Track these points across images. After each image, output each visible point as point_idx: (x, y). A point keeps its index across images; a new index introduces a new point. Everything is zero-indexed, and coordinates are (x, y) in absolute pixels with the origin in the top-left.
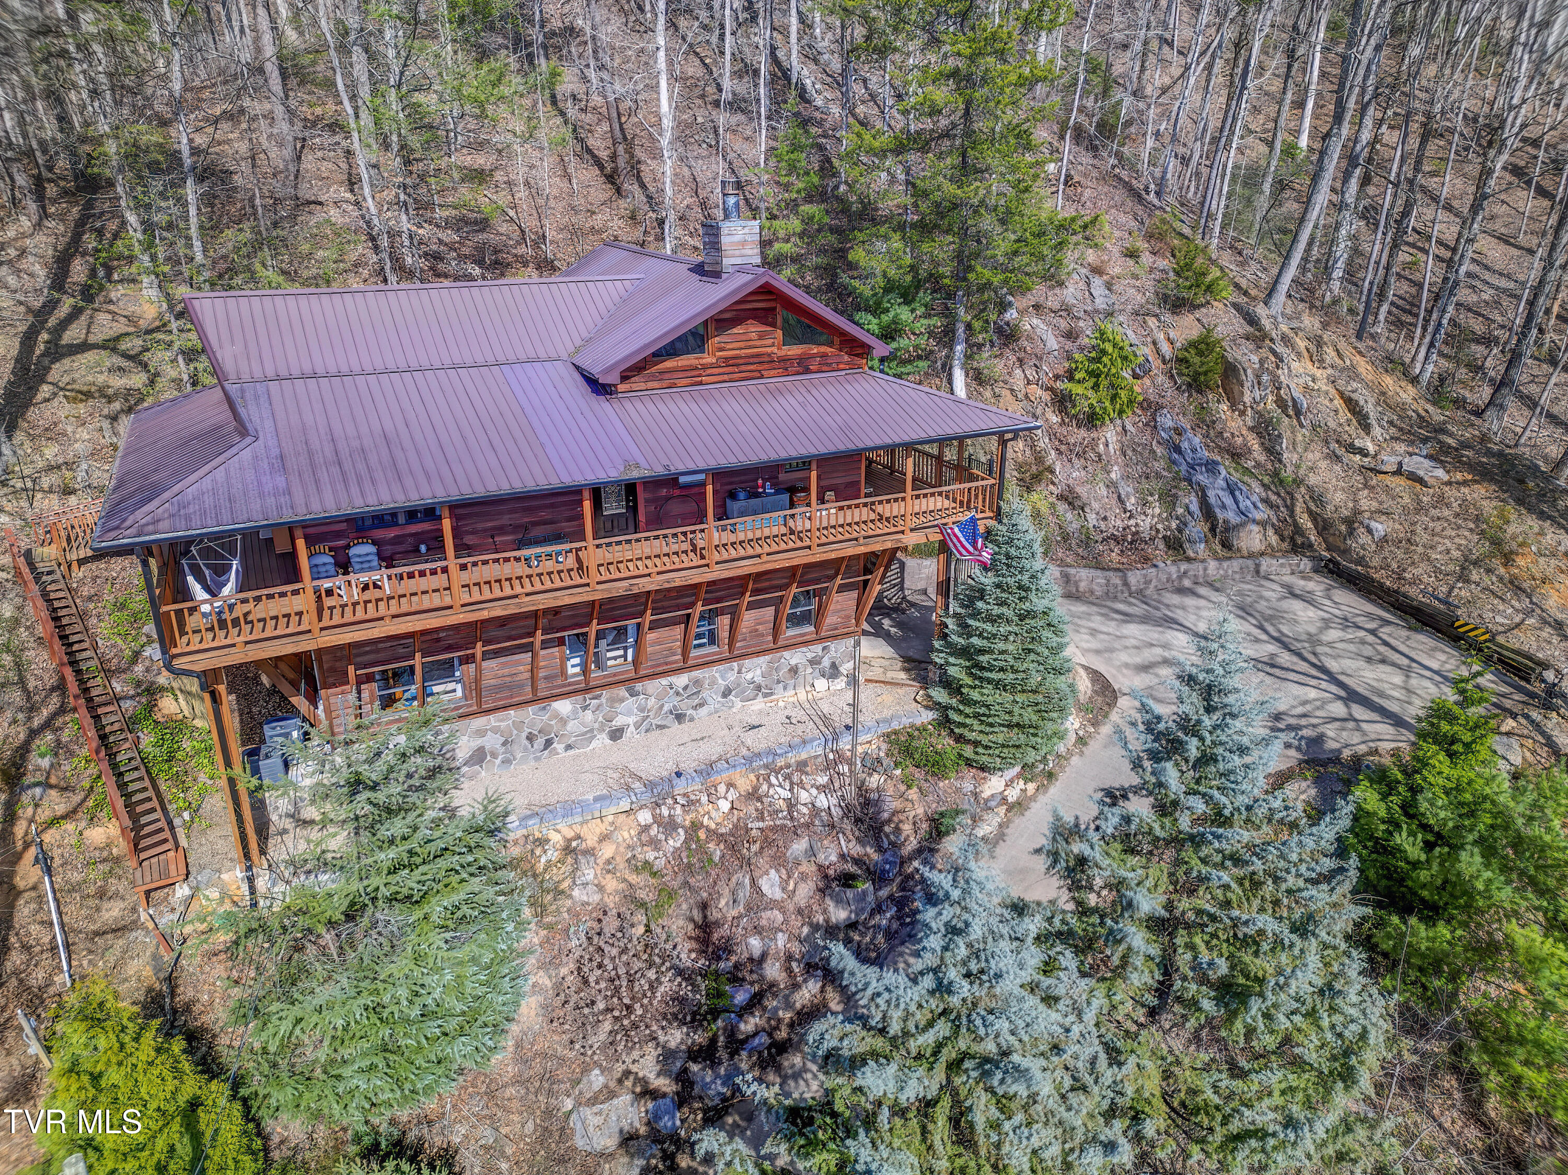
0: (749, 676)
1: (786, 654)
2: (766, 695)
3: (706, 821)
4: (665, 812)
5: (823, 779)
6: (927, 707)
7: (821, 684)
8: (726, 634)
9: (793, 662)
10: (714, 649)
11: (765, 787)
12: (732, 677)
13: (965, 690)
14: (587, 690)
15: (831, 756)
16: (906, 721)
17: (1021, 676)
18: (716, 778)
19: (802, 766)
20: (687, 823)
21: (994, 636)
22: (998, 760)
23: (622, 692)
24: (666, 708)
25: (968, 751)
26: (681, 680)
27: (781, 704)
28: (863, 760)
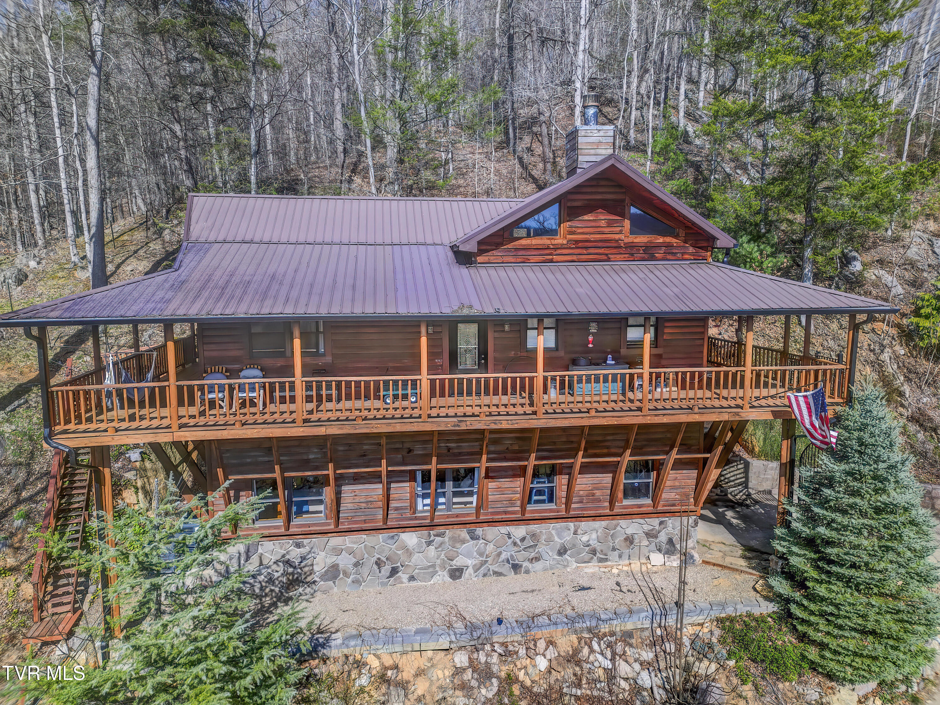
0: (585, 538)
1: (623, 523)
2: (601, 560)
3: (521, 675)
4: (483, 658)
5: (648, 655)
6: (766, 598)
7: (657, 559)
8: (564, 494)
9: (629, 531)
10: (552, 506)
11: (586, 651)
12: (568, 537)
13: (810, 584)
14: (432, 526)
15: (659, 632)
16: (742, 610)
17: (877, 576)
18: (539, 633)
19: (627, 636)
20: (503, 675)
21: (845, 528)
22: (849, 670)
23: (463, 533)
24: (503, 556)
25: (813, 653)
26: (519, 531)
27: (615, 571)
28: (693, 642)
